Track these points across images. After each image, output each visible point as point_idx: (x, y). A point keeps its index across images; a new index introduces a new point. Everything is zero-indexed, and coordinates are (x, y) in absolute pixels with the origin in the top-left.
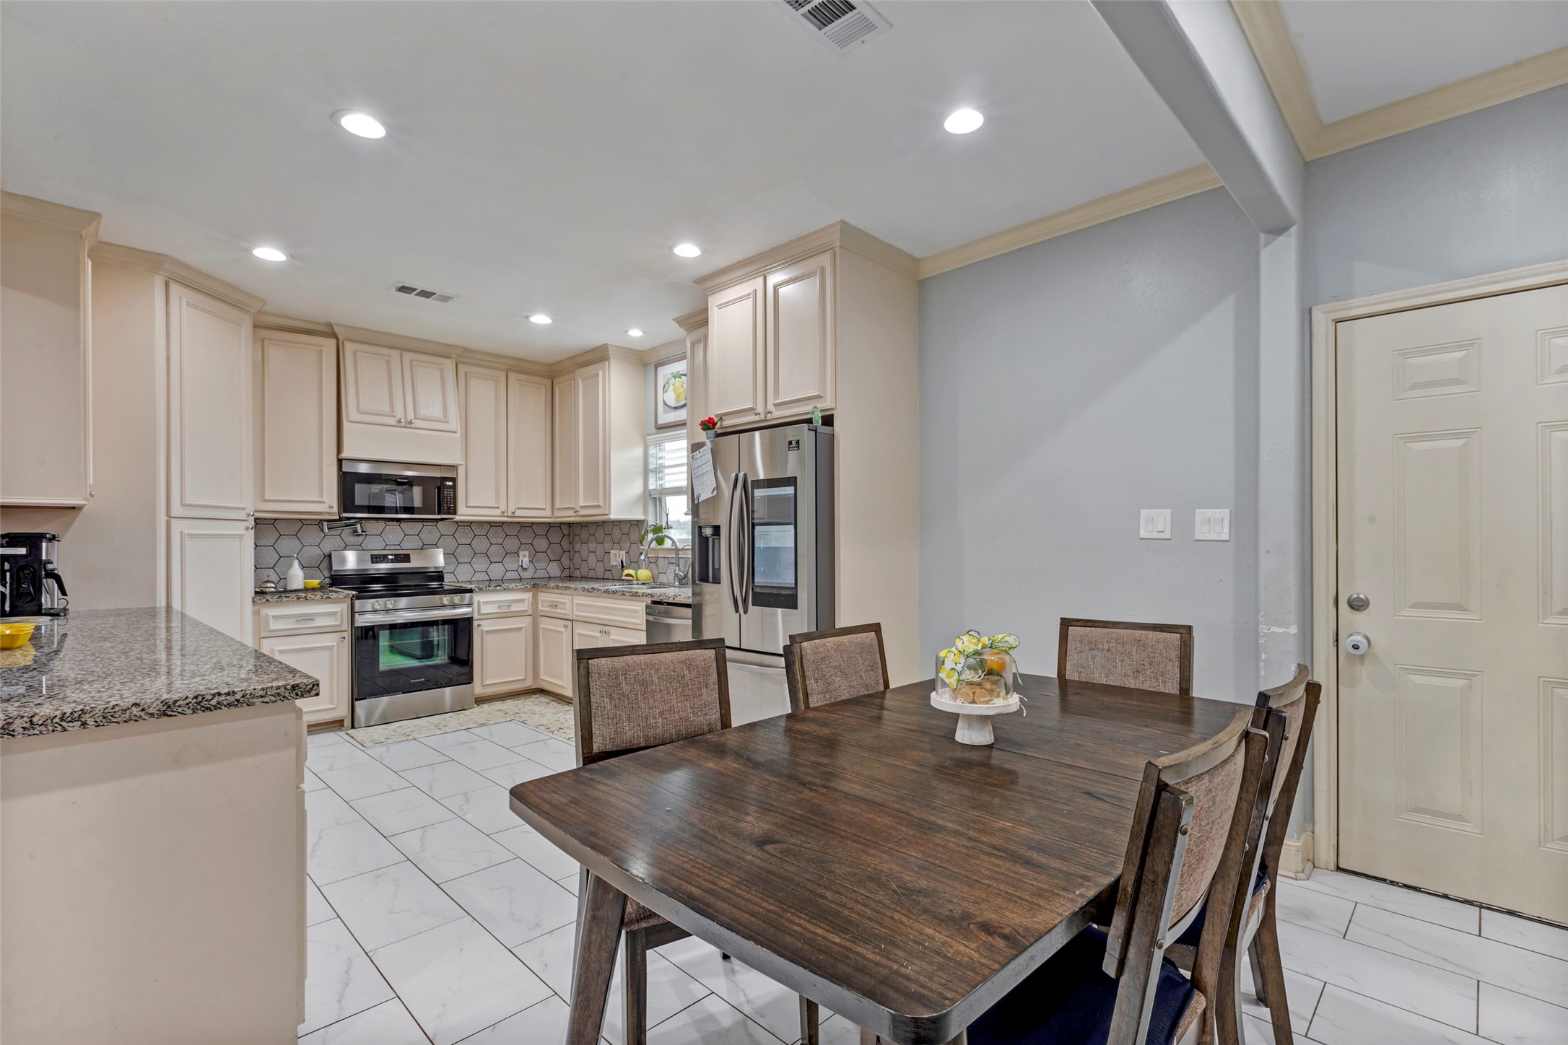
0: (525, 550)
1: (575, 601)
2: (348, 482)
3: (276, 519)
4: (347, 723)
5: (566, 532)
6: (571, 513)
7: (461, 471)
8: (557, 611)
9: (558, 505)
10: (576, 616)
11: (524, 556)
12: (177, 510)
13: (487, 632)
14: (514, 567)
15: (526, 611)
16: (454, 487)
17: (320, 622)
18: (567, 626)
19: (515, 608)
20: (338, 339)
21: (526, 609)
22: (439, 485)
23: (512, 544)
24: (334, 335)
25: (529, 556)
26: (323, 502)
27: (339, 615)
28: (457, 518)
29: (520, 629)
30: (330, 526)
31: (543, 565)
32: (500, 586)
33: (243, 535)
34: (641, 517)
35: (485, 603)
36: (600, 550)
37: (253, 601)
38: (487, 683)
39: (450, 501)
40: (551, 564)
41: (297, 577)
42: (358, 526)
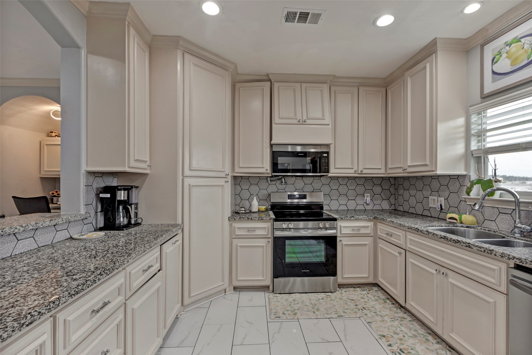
0: (368, 193)
1: (408, 237)
2: (275, 155)
3: (249, 177)
4: (271, 288)
5: (393, 182)
6: (401, 171)
7: (332, 147)
8: (392, 239)
9: (390, 166)
10: (409, 248)
11: (367, 196)
12: (187, 172)
13: (345, 245)
14: (362, 202)
15: (370, 234)
16: (328, 157)
17: (258, 232)
18: (401, 253)
19: (363, 231)
20: (271, 83)
21: (369, 232)
22: (319, 156)
23: (360, 189)
24: (270, 80)
25: (371, 197)
26: (263, 168)
27: (267, 228)
28: (330, 175)
29: (365, 245)
30: (271, 180)
31: (379, 202)
32: (353, 217)
33: (223, 185)
34: (464, 173)
35: (344, 227)
36: (419, 195)
37: (229, 219)
38: (345, 276)
39: (326, 165)
40: (384, 201)
41: (255, 205)
42: (283, 179)
